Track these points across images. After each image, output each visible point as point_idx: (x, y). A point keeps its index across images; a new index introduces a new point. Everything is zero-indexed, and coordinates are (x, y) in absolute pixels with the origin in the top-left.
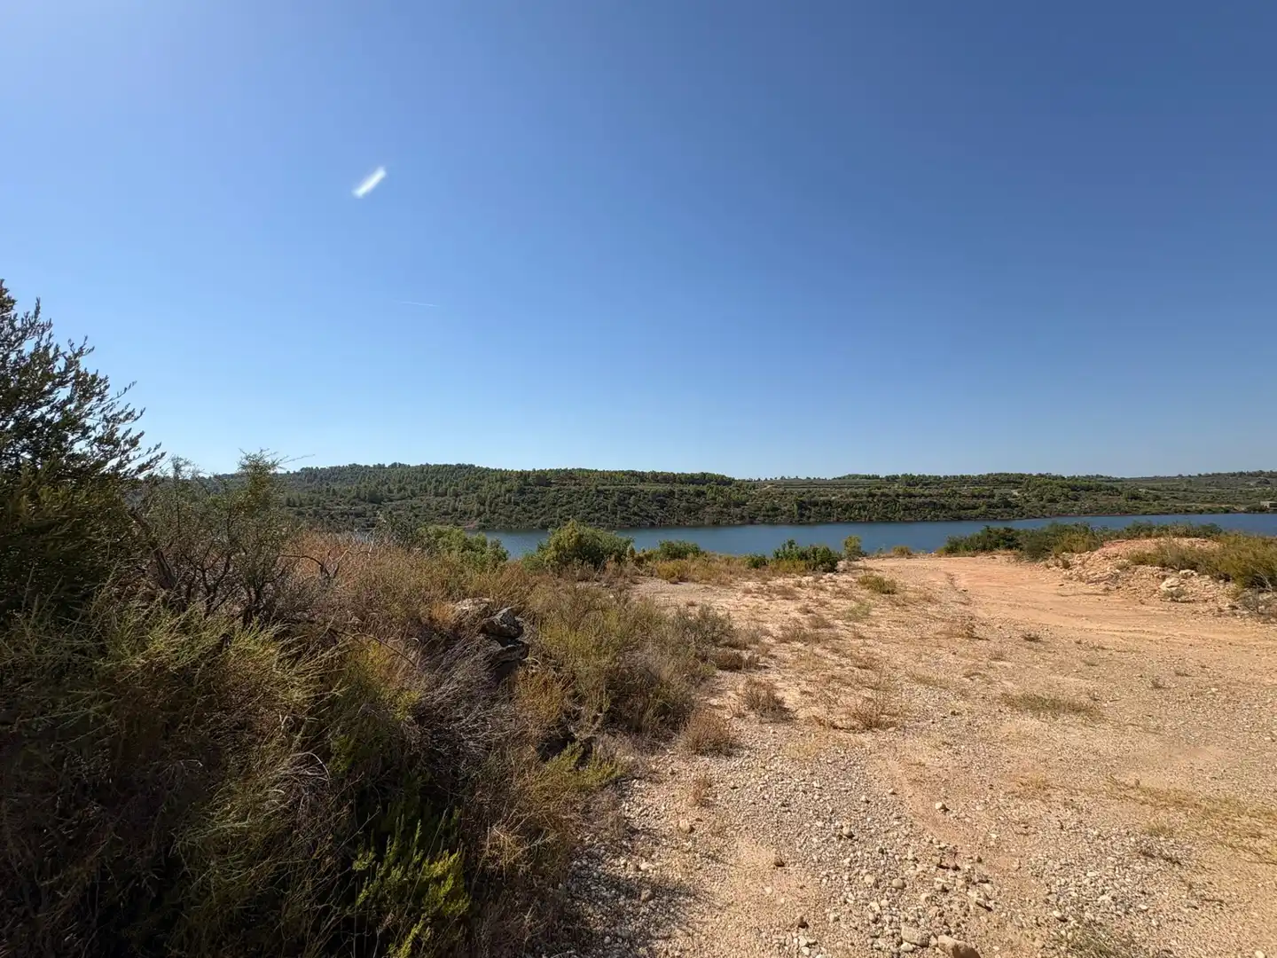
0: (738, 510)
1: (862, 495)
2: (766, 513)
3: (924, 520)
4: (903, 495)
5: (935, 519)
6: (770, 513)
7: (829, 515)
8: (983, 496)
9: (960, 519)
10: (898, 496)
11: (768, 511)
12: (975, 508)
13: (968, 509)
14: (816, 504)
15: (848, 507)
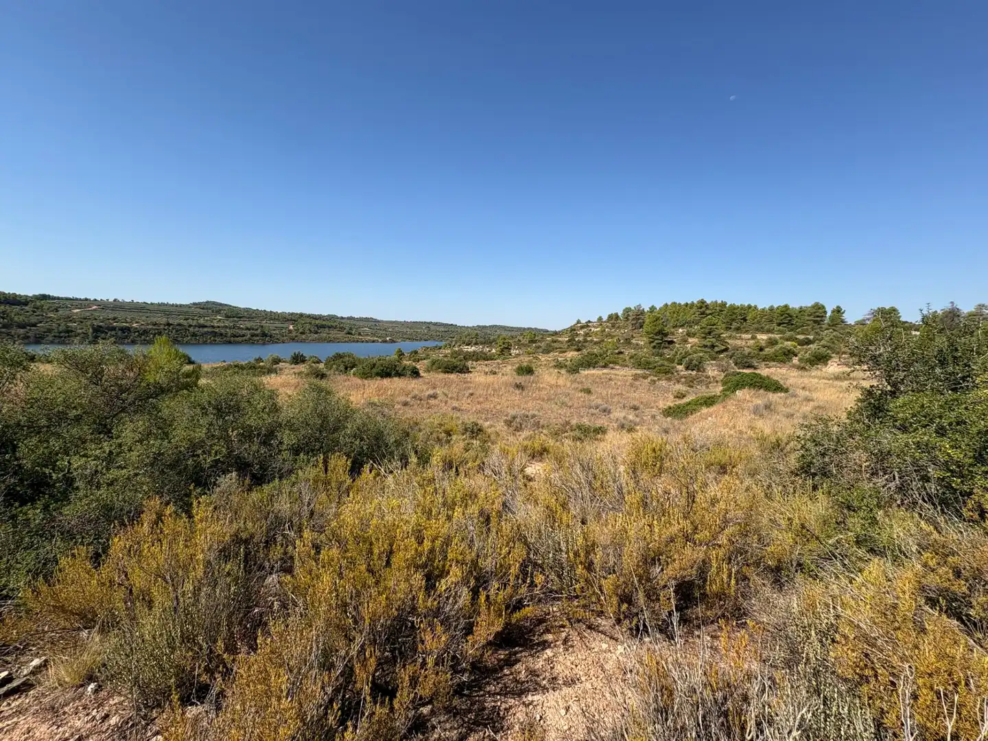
0: (22, 331)
1: (161, 324)
2: (57, 334)
3: (205, 343)
4: (195, 326)
5: (213, 343)
6: (62, 335)
7: (126, 337)
8: (253, 329)
9: (230, 342)
10: (190, 326)
11: (61, 332)
12: (244, 336)
13: (237, 337)
14: (114, 329)
15: (145, 332)
